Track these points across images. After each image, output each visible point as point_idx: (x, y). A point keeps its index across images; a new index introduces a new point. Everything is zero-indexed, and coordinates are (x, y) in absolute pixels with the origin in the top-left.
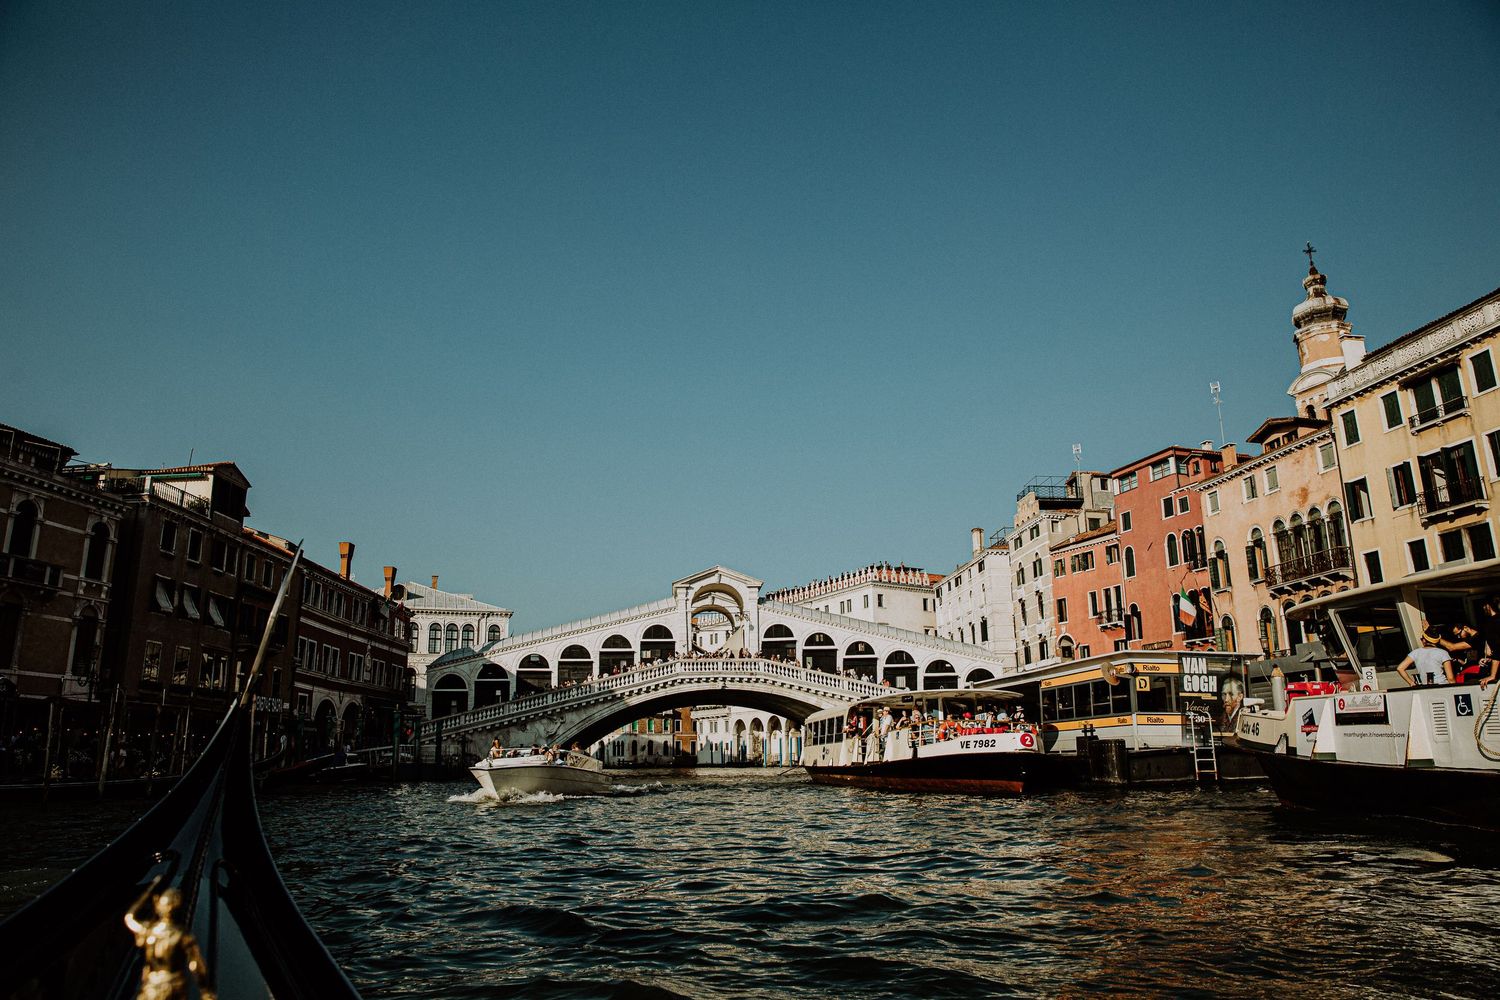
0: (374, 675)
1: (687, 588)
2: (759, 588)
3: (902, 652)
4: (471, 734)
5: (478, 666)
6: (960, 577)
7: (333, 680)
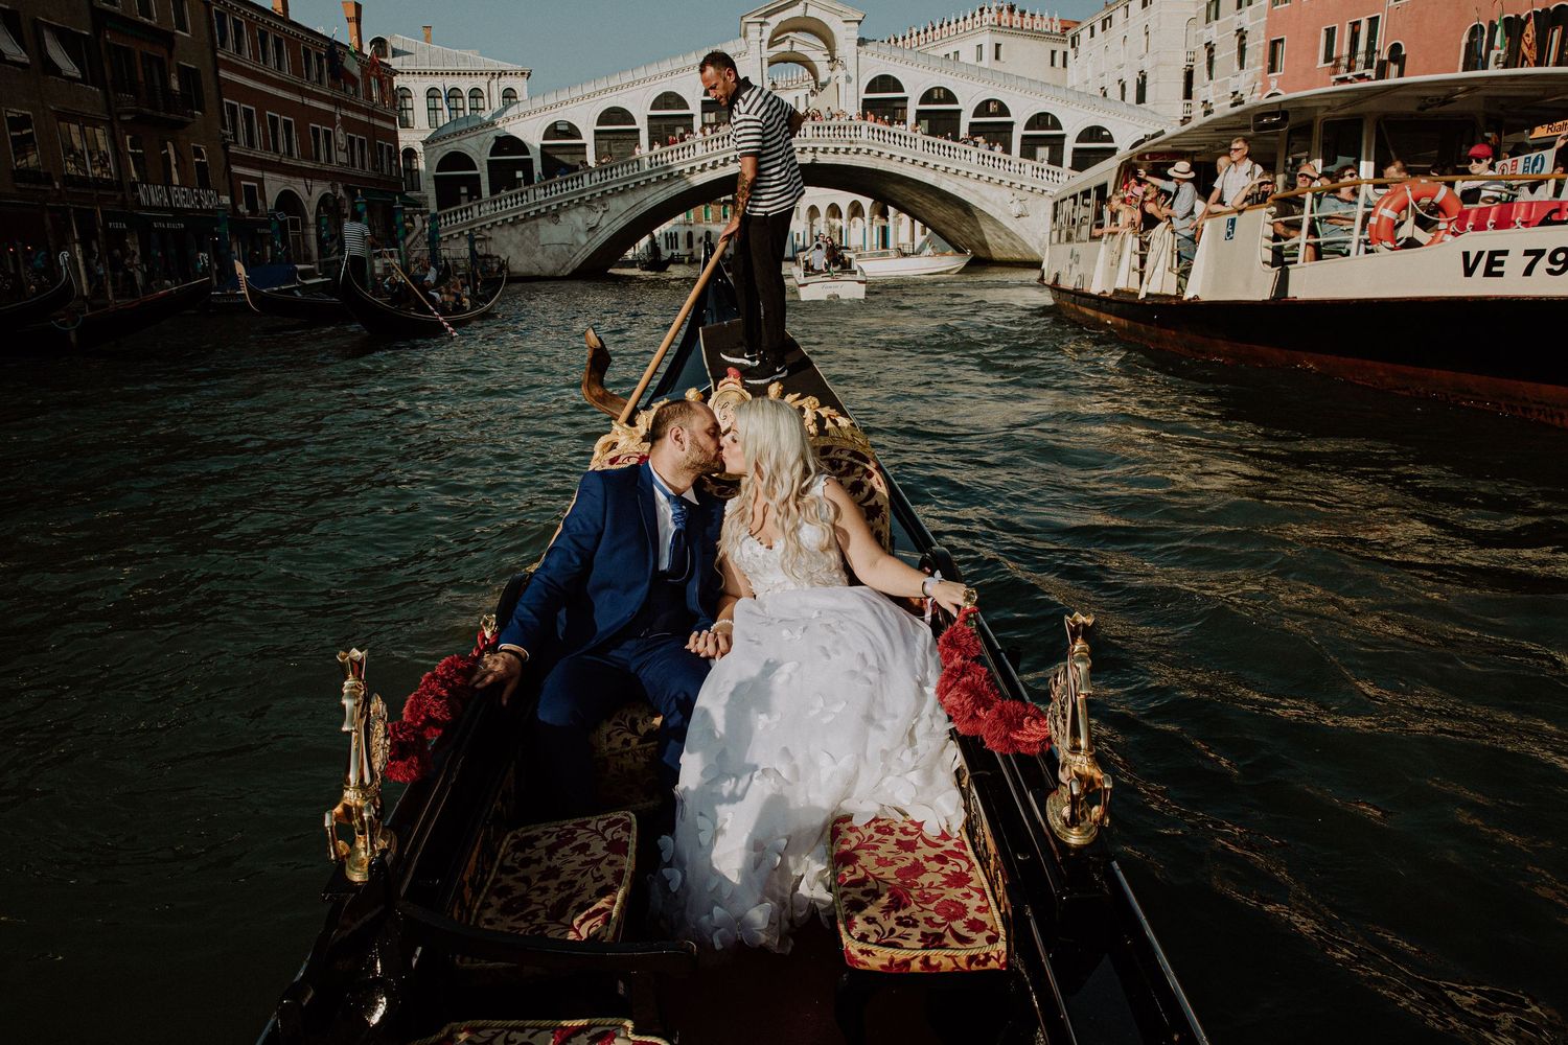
0: (353, 153)
1: (762, 24)
2: (859, 22)
3: (1048, 114)
4: (489, 229)
5: (488, 140)
6: (1110, 18)
7: (292, 162)
